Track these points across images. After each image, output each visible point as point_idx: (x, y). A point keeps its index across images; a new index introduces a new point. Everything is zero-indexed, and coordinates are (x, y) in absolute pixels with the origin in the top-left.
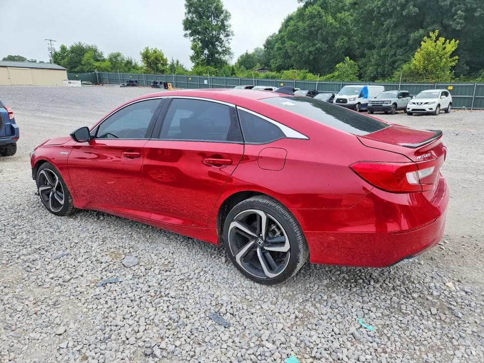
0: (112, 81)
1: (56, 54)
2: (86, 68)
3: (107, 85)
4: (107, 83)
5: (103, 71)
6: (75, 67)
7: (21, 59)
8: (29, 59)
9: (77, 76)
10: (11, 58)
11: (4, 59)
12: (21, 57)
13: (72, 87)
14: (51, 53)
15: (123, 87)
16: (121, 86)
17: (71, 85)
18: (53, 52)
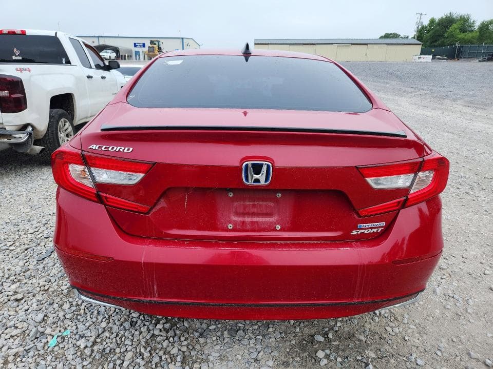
0: (471, 55)
1: (423, 28)
2: (447, 41)
3: (465, 59)
4: (465, 58)
5: (465, 44)
6: (436, 41)
7: (395, 36)
8: (402, 36)
9: (433, 50)
10: (387, 36)
11: (381, 37)
12: (397, 35)
13: (421, 62)
14: (418, 27)
15: (482, 61)
16: (479, 61)
17: (420, 60)
18: (420, 27)
